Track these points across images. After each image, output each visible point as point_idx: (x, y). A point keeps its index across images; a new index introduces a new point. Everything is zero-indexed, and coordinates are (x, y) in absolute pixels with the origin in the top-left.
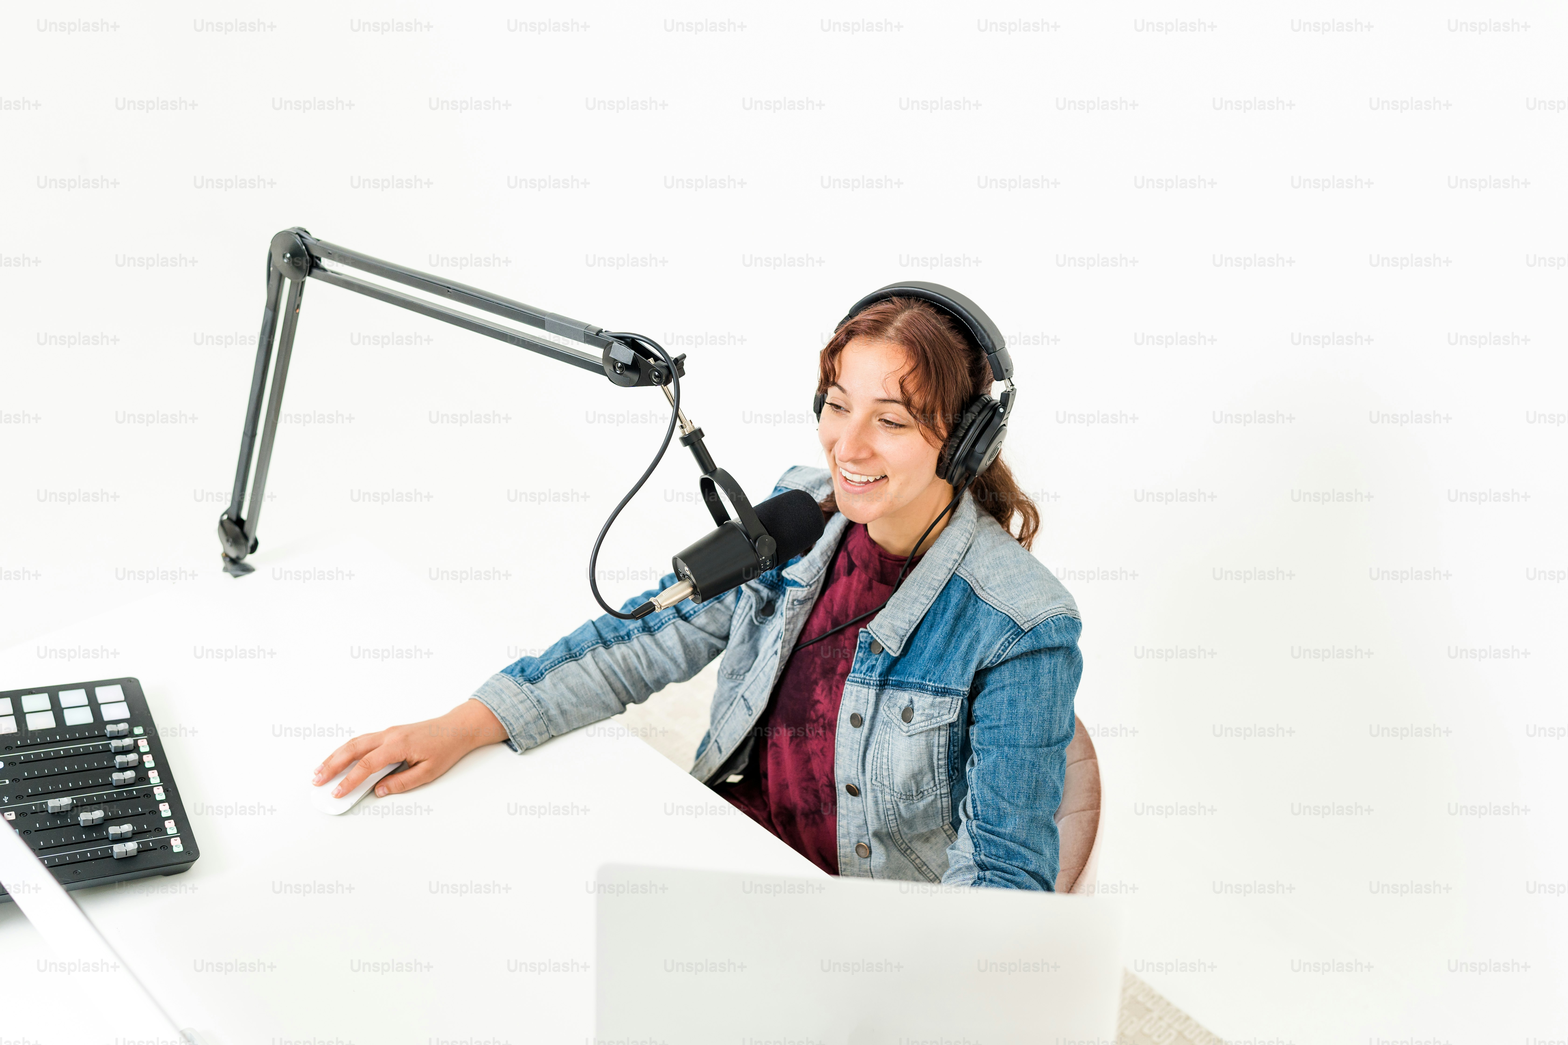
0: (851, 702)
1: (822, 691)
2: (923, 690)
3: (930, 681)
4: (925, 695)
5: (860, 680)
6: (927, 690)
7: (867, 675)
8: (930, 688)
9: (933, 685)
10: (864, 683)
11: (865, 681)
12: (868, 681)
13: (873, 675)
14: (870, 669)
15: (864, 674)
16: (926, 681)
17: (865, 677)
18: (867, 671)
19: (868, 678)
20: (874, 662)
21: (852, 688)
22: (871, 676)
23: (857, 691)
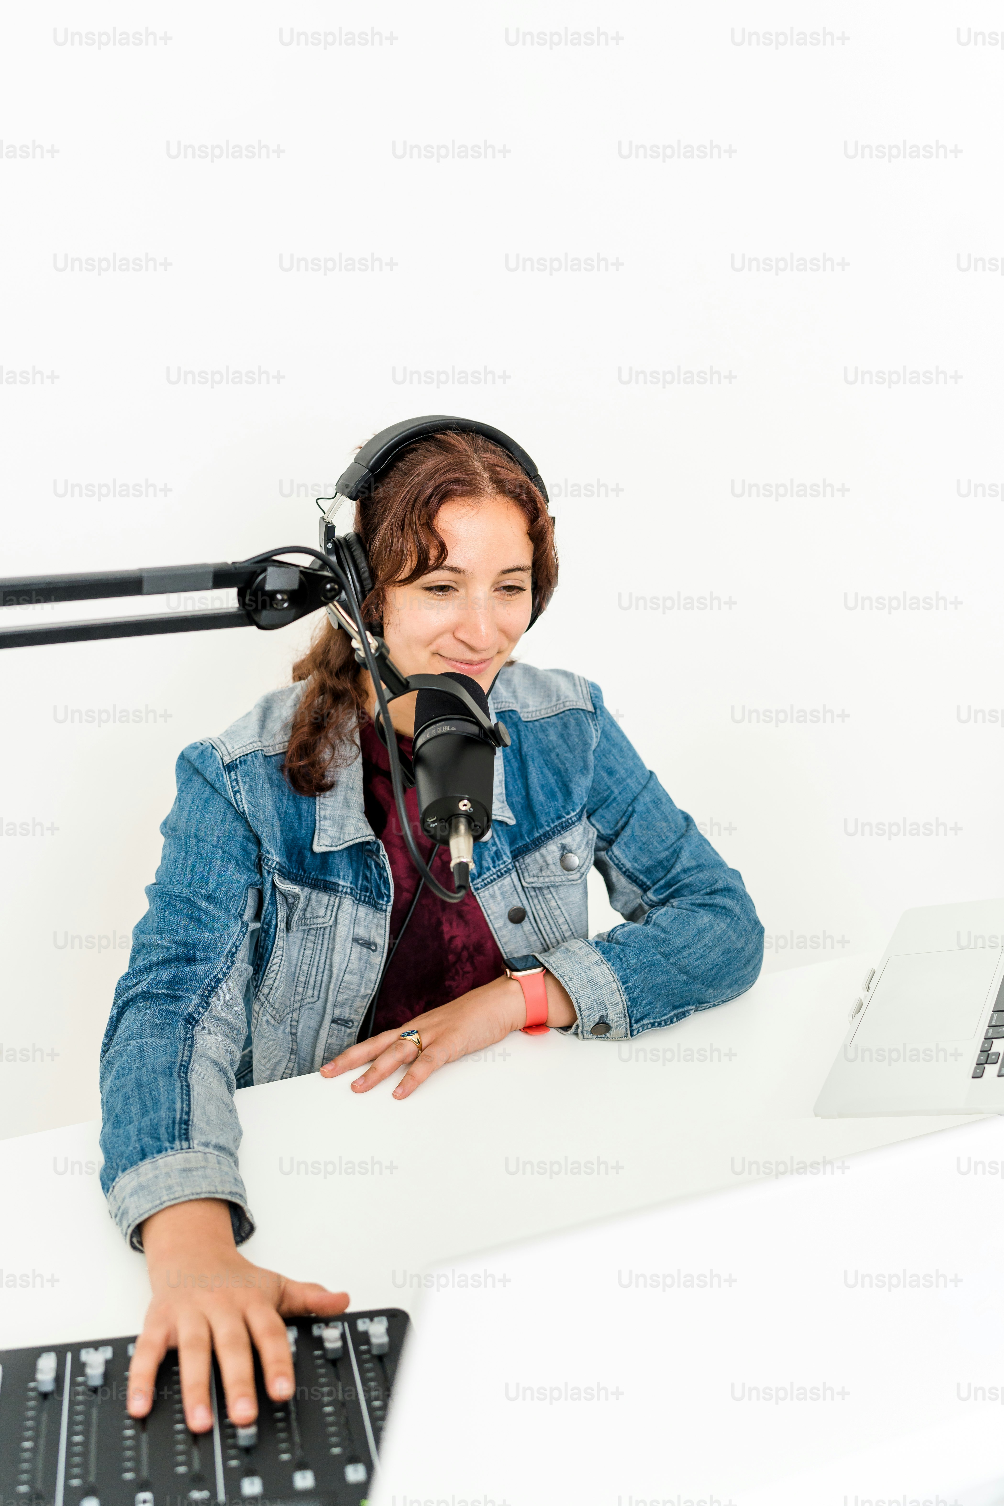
0: (499, 904)
1: (451, 924)
2: (568, 827)
3: (568, 813)
4: (574, 829)
5: (495, 876)
6: (573, 823)
7: (499, 865)
8: (574, 819)
9: (575, 813)
10: (502, 874)
11: (502, 871)
12: (505, 869)
13: (505, 859)
14: (496, 858)
15: (494, 867)
16: (564, 817)
17: (497, 868)
18: (494, 862)
19: (502, 866)
20: (494, 849)
21: (491, 890)
22: (504, 862)
23: (499, 889)
